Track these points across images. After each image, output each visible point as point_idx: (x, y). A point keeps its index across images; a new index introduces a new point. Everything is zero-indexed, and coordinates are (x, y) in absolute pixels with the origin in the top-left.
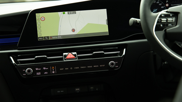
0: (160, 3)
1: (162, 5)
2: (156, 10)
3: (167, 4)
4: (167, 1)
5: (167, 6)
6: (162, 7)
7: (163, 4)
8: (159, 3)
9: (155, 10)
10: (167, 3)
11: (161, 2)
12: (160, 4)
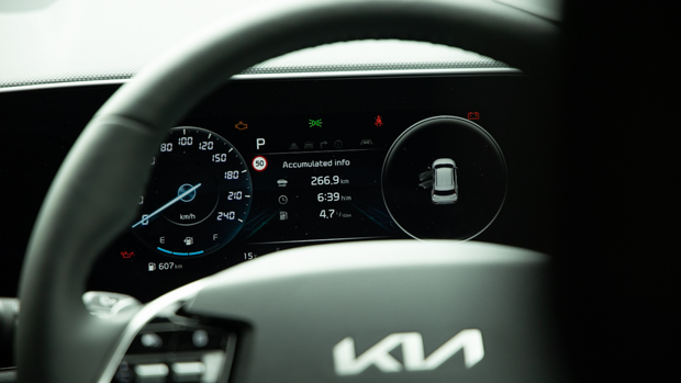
0: (219, 148)
1: (232, 163)
2: (194, 188)
3: (259, 159)
4: (260, 142)
5: (260, 168)
6: (230, 175)
7: (239, 154)
8: (214, 152)
9: (187, 188)
10: (261, 152)
11: (226, 142)
12: (220, 158)
